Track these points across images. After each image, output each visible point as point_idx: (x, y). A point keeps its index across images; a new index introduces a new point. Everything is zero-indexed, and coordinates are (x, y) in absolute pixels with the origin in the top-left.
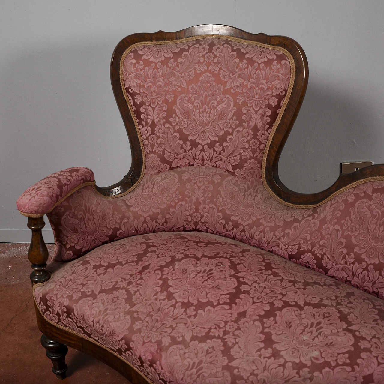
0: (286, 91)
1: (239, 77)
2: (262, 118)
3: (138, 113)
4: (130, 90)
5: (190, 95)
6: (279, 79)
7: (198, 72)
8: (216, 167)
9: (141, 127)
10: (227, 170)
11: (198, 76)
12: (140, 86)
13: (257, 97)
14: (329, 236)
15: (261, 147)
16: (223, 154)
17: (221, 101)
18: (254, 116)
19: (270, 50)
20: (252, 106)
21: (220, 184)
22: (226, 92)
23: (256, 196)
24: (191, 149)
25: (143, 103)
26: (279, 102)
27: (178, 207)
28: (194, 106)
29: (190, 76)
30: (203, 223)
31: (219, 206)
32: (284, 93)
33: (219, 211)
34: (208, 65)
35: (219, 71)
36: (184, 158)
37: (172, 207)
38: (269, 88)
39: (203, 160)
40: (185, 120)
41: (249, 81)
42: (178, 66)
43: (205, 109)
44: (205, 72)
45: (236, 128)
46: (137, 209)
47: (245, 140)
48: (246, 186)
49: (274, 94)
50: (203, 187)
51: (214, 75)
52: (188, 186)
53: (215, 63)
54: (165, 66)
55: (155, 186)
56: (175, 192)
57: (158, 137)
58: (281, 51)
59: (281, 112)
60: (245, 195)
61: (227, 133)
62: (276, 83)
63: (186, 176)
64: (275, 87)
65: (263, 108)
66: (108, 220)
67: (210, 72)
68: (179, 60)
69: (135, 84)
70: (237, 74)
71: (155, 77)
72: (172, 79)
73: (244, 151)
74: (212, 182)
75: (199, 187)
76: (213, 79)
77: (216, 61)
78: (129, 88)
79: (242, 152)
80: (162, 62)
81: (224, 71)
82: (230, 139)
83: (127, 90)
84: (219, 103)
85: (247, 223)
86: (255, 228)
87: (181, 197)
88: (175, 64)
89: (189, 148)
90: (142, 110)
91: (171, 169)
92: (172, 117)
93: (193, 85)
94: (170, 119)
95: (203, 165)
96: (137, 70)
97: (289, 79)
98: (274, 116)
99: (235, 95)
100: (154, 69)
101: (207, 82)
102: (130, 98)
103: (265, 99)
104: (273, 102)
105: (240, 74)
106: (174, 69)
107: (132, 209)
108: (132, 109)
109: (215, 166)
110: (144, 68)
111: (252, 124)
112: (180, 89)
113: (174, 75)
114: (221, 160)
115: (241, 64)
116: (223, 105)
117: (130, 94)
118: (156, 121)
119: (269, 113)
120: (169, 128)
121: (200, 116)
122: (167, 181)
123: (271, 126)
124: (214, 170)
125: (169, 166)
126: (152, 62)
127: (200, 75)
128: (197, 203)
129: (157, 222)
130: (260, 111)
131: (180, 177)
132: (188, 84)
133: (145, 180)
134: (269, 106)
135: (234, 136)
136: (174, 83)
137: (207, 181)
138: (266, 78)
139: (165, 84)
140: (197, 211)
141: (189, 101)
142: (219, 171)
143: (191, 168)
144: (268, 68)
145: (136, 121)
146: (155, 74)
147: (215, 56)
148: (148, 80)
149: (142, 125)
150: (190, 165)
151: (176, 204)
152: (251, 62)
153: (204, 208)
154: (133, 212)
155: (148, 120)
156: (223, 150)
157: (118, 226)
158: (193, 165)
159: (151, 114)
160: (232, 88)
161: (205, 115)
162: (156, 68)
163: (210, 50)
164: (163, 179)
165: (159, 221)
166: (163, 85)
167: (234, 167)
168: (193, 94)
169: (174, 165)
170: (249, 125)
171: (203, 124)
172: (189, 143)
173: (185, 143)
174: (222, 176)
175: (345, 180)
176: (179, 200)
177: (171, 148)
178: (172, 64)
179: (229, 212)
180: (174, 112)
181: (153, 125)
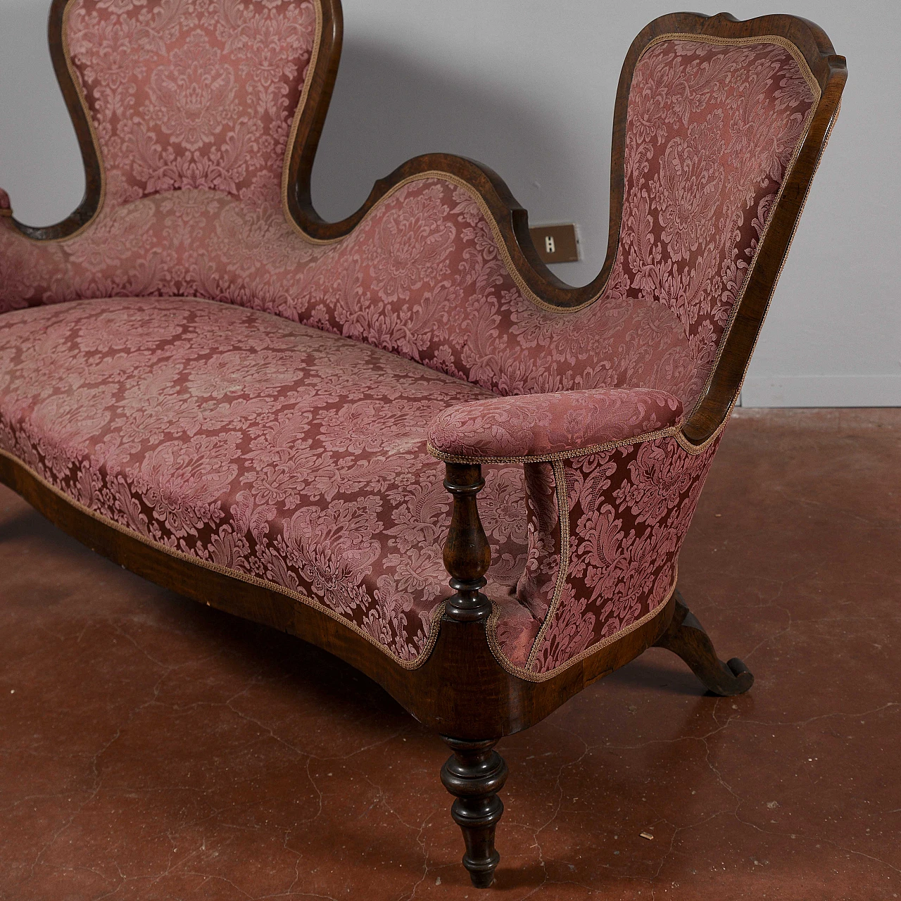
0: (309, 53)
1: (242, 33)
2: (275, 99)
3: (91, 100)
4: (76, 60)
5: (172, 67)
6: (296, 33)
7: (185, 29)
8: (214, 189)
9: (96, 124)
10: (229, 193)
11: (184, 35)
12: (90, 53)
13: (266, 64)
14: (345, 272)
15: (279, 149)
16: (222, 165)
17: (218, 75)
18: (263, 96)
20: (260, 80)
21: (217, 215)
22: (224, 59)
23: (268, 230)
24: (175, 159)
25: (96, 82)
26: (300, 71)
27: (150, 256)
28: (178, 86)
29: (172, 35)
30: (188, 283)
31: (212, 251)
32: (306, 56)
33: (211, 260)
34: (200, 16)
35: (215, 26)
36: (164, 175)
37: (140, 256)
38: (282, 48)
39: (194, 177)
40: (164, 109)
41: (255, 39)
42: (153, 19)
43: (194, 90)
44: (195, 27)
45: (238, 118)
46: (81, 260)
47: (253, 139)
48: (255, 216)
49: (290, 58)
50: (191, 223)
51: (207, 32)
52: (168, 222)
53: (209, 13)
54: (134, 20)
55: (115, 224)
56: (147, 231)
57: (123, 141)
59: (305, 88)
60: (250, 230)
61: (227, 128)
62: (293, 40)
63: (166, 206)
64: (292, 46)
65: (275, 83)
66: (26, 272)
67: (201, 27)
68: (156, 10)
69: (83, 50)
70: (240, 29)
71: (116, 38)
72: (144, 41)
73: (251, 157)
74: (205, 214)
75: (185, 223)
76: (206, 39)
78: (76, 56)
79: (248, 158)
80: (128, 13)
81: (223, 25)
82: (232, 138)
83: (73, 60)
84: (214, 79)
85: (248, 273)
86: (258, 279)
87: (155, 240)
88: (150, 16)
89: (172, 157)
90: (97, 94)
91: (145, 196)
92: (144, 105)
93: (176, 50)
94: (141, 109)
95: (196, 187)
96: (87, 26)
97: (312, 33)
98: (294, 96)
99: (235, 64)
100: (115, 24)
101: (197, 45)
102: (78, 74)
103: (278, 67)
104: (291, 72)
105: (243, 29)
106: (147, 24)
107: (72, 259)
108: (82, 93)
109: (213, 186)
110: (99, 23)
111: (261, 110)
112: (155, 58)
113: (147, 34)
114: (220, 175)
115: (245, 12)
116: (220, 82)
117: (77, 66)
118: (119, 112)
119: (286, 90)
120: (139, 124)
121: (187, 103)
122: (136, 214)
123: (291, 114)
124: (211, 194)
125: (141, 191)
126: (112, 13)
127: (188, 33)
128: (180, 249)
129: (113, 282)
130: (272, 88)
131: (158, 207)
132: (169, 48)
133: (102, 216)
134: (284, 78)
135: (236, 132)
136: (148, 47)
137: (197, 212)
138: (278, 33)
139: (133, 49)
140: (179, 262)
141: (172, 78)
142: (219, 195)
143: (178, 192)
144: (281, 16)
145: (88, 114)
146: (116, 33)
148: (105, 43)
149: (98, 120)
150: (175, 189)
151: (147, 251)
152: (259, 8)
153: (190, 256)
154: (74, 264)
155: (107, 112)
156: (222, 157)
157: (44, 284)
158: (180, 188)
159: (110, 101)
160: (232, 52)
161: (194, 101)
162: (118, 22)
164: (130, 212)
165: (117, 280)
166: (129, 51)
167: (239, 186)
168: (176, 65)
169: (150, 189)
170: (256, 112)
171: (192, 115)
172: (170, 149)
173: (165, 149)
174: (222, 203)
175: (382, 187)
176: (153, 245)
177: (143, 159)
178: (144, 16)
179: (224, 259)
180: (147, 97)
181: (114, 120)
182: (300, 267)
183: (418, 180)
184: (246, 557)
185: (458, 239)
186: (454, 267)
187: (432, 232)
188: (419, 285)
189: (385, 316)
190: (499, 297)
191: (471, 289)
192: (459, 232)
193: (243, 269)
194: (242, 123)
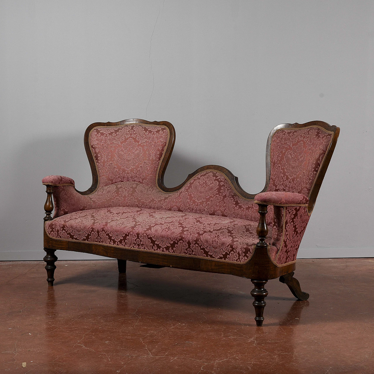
0: (166, 143)
1: (145, 138)
2: (155, 155)
3: (97, 157)
5: (122, 148)
7: (126, 138)
10: (139, 182)
11: (126, 139)
12: (98, 144)
13: (153, 146)
14: (183, 197)
15: (155, 169)
16: (138, 174)
17: (137, 150)
18: (152, 155)
19: (159, 127)
20: (151, 150)
21: (136, 188)
22: (139, 145)
23: (153, 190)
24: (122, 173)
25: (99, 152)
26: (163, 148)
28: (124, 153)
29: (122, 140)
31: (135, 197)
32: (165, 144)
34: (131, 134)
35: (136, 137)
36: (119, 177)
37: (112, 199)
38: (158, 142)
39: (128, 178)
40: (119, 159)
41: (149, 140)
42: (117, 135)
43: (129, 154)
44: (130, 137)
46: (95, 200)
48: (148, 187)
49: (160, 144)
50: (128, 190)
51: (133, 138)
52: (120, 190)
53: (134, 134)
54: (111, 136)
55: (104, 191)
56: (114, 192)
58: (164, 127)
59: (164, 153)
60: (147, 191)
62: (161, 139)
63: (119, 186)
64: (161, 141)
66: (81, 202)
67: (132, 137)
68: (117, 133)
69: (96, 143)
70: (144, 137)
71: (106, 140)
72: (114, 141)
73: (147, 171)
74: (132, 187)
75: (126, 190)
76: (133, 140)
77: (135, 132)
78: (93, 145)
80: (109, 134)
81: (138, 137)
82: (141, 166)
86: (152, 203)
87: (117, 195)
88: (116, 135)
90: (99, 155)
91: (112, 183)
92: (113, 158)
93: (124, 143)
95: (128, 181)
96: (97, 137)
97: (167, 138)
98: (161, 155)
99: (143, 146)
100: (105, 137)
101: (130, 142)
102: (93, 150)
104: (160, 148)
106: (115, 137)
107: (92, 199)
108: (94, 155)
109: (134, 180)
110: (101, 136)
111: (151, 158)
112: (117, 146)
113: (115, 139)
114: (137, 177)
115: (146, 133)
116: (137, 152)
117: (93, 148)
118: (106, 160)
119: (158, 153)
120: (112, 163)
121: (127, 157)
122: (110, 188)
123: (160, 159)
124: (133, 182)
126: (104, 134)
127: (127, 139)
128: (125, 197)
130: (154, 152)
131: (116, 186)
132: (122, 143)
133: (99, 189)
134: (158, 150)
136: (115, 143)
137: (129, 187)
138: (157, 138)
139: (111, 143)
140: (124, 200)
141: (122, 150)
142: (136, 182)
144: (158, 133)
145: (95, 161)
146: (106, 139)
147: (134, 131)
148: (102, 141)
149: (99, 163)
150: (121, 181)
151: (114, 198)
152: (150, 132)
153: (128, 199)
154: (93, 201)
155: (102, 160)
156: (138, 172)
157: (85, 206)
158: (123, 181)
159: (103, 157)
160: (142, 143)
161: (129, 157)
162: (106, 136)
163: (132, 129)
164: (108, 188)
166: (109, 144)
167: (143, 180)
168: (124, 147)
169: (114, 181)
170: (149, 159)
171: (128, 161)
172: (121, 170)
173: (119, 170)
174: (137, 184)
175: (190, 176)
176: (116, 196)
177: (112, 173)
178: (114, 134)
179: (140, 199)
180: (114, 156)
181: (104, 162)
182: (166, 198)
183: (204, 172)
184: (186, 249)
185: (219, 185)
186: (219, 192)
187: (211, 184)
188: (208, 197)
189: (198, 206)
190: (234, 198)
191: (225, 196)
192: (219, 183)
193: (146, 200)
194: (145, 162)
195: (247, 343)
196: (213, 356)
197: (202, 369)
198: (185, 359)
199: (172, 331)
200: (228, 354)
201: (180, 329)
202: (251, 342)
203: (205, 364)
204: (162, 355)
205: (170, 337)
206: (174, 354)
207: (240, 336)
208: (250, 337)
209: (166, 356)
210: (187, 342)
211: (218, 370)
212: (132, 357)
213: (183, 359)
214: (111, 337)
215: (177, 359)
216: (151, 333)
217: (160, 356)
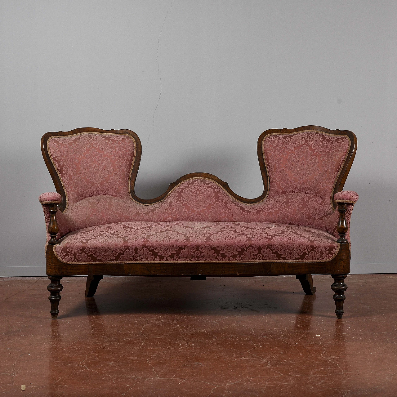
2: (125, 166)
3: (61, 171)
4: (56, 159)
5: (87, 160)
6: (130, 147)
7: (88, 148)
8: (106, 195)
9: (63, 178)
10: (112, 195)
11: (88, 150)
12: (61, 156)
13: (121, 156)
15: (127, 181)
16: (109, 187)
17: (104, 161)
18: (121, 165)
20: (120, 161)
21: (111, 202)
22: (105, 156)
24: (92, 187)
25: (64, 165)
26: (132, 157)
27: (93, 216)
28: (90, 165)
29: (84, 150)
31: (115, 211)
32: (133, 153)
33: (115, 214)
34: (92, 144)
35: (99, 147)
36: (88, 192)
37: (90, 216)
38: (126, 151)
39: (98, 192)
40: (86, 172)
41: (116, 149)
42: (77, 146)
43: (96, 165)
44: (91, 148)
47: (120, 178)
48: (124, 200)
49: (129, 154)
51: (96, 149)
52: (95, 205)
53: (95, 144)
56: (90, 209)
57: (74, 182)
58: (127, 135)
59: (133, 163)
61: (110, 176)
63: (91, 201)
64: (129, 150)
65: (125, 161)
67: (94, 147)
68: (77, 143)
69: (59, 155)
70: (109, 147)
71: (67, 152)
72: (76, 152)
74: (106, 202)
75: (101, 205)
76: (96, 151)
77: (95, 142)
78: (56, 157)
79: (119, 184)
81: (101, 147)
82: (112, 178)
83: (54, 159)
84: (102, 162)
85: (132, 215)
88: (75, 145)
89: (90, 186)
90: (64, 169)
91: (82, 199)
92: (79, 171)
93: (87, 154)
95: (99, 195)
97: (134, 147)
98: (130, 165)
99: (110, 157)
100: (66, 147)
101: (94, 152)
102: (56, 163)
103: (126, 156)
104: (129, 158)
106: (75, 147)
108: (57, 169)
109: (105, 194)
111: (121, 169)
112: (81, 157)
113: (76, 150)
114: (108, 190)
115: (109, 142)
116: (104, 163)
117: (56, 161)
118: (72, 173)
119: (128, 163)
120: (79, 177)
121: (93, 169)
122: (83, 204)
123: (130, 170)
125: (81, 197)
128: (102, 213)
130: (124, 163)
131: (89, 202)
132: (84, 154)
133: (70, 206)
134: (128, 160)
135: (113, 176)
136: (77, 154)
137: (103, 201)
138: (124, 147)
139: (73, 155)
141: (87, 162)
142: (108, 196)
143: (92, 197)
144: (124, 142)
146: (67, 150)
148: (65, 153)
150: (91, 196)
151: (92, 214)
152: (114, 141)
155: (68, 174)
156: (109, 184)
158: (93, 196)
159: (68, 170)
160: (107, 153)
161: (96, 169)
164: (80, 204)
167: (116, 193)
169: (84, 197)
170: (120, 170)
171: (96, 173)
172: (90, 184)
173: (88, 184)
174: (111, 199)
176: (93, 212)
177: (81, 187)
178: (73, 145)
180: (80, 168)
181: (70, 176)
185: (215, 192)
186: (218, 199)
187: (205, 191)
192: (214, 190)
194: (115, 174)
195: (260, 365)
196: (223, 378)
197: (212, 392)
198: (194, 381)
199: (180, 351)
200: (239, 376)
201: (189, 349)
202: (264, 363)
203: (216, 387)
204: (170, 377)
205: (178, 358)
206: (183, 375)
207: (252, 357)
208: (264, 358)
209: (174, 378)
210: (196, 363)
211: (229, 393)
212: (138, 379)
213: (193, 381)
214: (116, 358)
215: (186, 381)
216: (158, 353)
217: (167, 378)
